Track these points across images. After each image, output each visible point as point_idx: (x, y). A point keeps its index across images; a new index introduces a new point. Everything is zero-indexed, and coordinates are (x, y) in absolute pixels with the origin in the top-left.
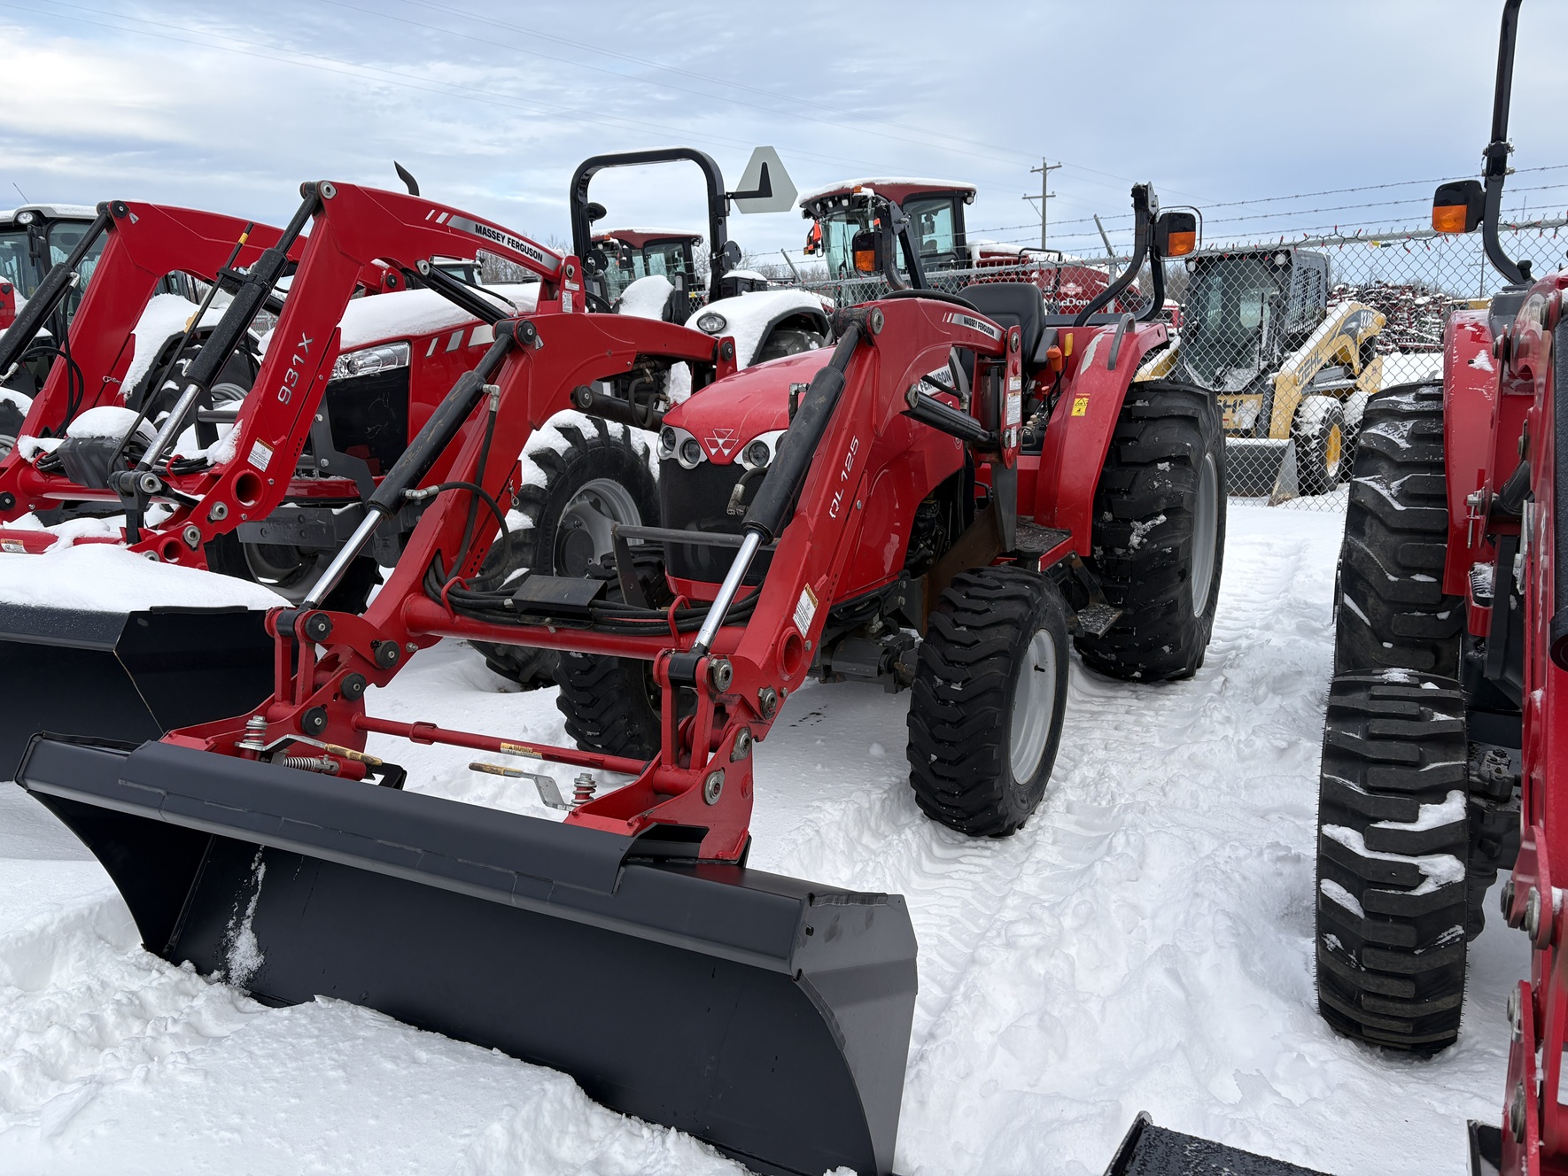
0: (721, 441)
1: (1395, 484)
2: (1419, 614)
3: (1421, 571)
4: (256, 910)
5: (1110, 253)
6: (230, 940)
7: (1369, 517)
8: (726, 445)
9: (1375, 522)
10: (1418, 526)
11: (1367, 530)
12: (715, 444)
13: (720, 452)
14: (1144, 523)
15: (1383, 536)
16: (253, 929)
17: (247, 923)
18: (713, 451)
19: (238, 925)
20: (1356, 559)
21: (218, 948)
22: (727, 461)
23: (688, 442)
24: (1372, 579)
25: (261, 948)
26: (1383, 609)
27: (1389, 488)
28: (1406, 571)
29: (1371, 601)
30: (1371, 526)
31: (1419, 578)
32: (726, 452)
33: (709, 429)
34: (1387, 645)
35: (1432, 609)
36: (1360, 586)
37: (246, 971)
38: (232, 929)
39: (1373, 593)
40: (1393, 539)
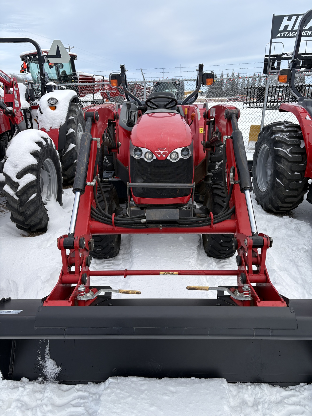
0: (162, 152)
1: (288, 150)
2: (295, 182)
3: (296, 172)
4: (50, 351)
5: (144, 79)
6: (41, 365)
7: (282, 159)
8: (163, 153)
9: (284, 160)
10: (296, 160)
11: (282, 162)
12: (160, 153)
13: (162, 156)
14: (219, 163)
15: (287, 163)
16: (51, 358)
17: (48, 357)
18: (159, 156)
19: (43, 358)
20: (281, 170)
21: (36, 369)
22: (165, 159)
24: (285, 174)
25: (58, 364)
26: (287, 181)
27: (287, 151)
28: (293, 172)
29: (284, 180)
30: (283, 161)
31: (296, 173)
32: (164, 156)
33: (156, 148)
34: (287, 190)
35: (298, 181)
36: (281, 176)
37: (54, 375)
38: (41, 360)
39: (284, 178)
40: (289, 164)
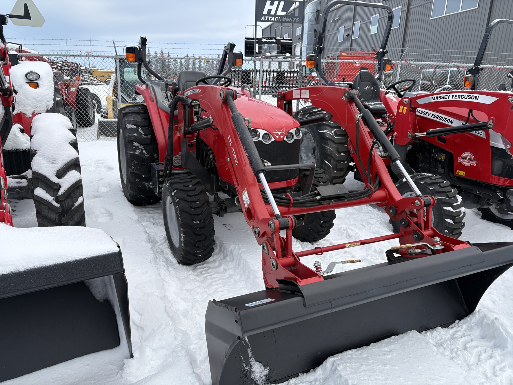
0: (279, 133)
1: (333, 132)
2: (342, 163)
3: (342, 152)
4: (252, 353)
6: (248, 371)
7: (329, 141)
8: (281, 134)
9: (331, 142)
10: (341, 142)
11: (329, 144)
12: (278, 134)
13: (279, 137)
15: (333, 145)
16: (256, 361)
17: (252, 360)
18: (277, 137)
19: (248, 363)
20: (329, 151)
21: (244, 377)
22: (282, 140)
23: (265, 134)
24: (333, 156)
25: (265, 366)
26: (335, 163)
27: (331, 133)
28: (339, 153)
29: (332, 161)
30: (330, 143)
31: (342, 154)
32: (282, 137)
33: (274, 129)
34: (335, 171)
35: (343, 161)
36: (329, 158)
37: (264, 377)
38: (246, 366)
39: (332, 159)
40: (336, 146)
